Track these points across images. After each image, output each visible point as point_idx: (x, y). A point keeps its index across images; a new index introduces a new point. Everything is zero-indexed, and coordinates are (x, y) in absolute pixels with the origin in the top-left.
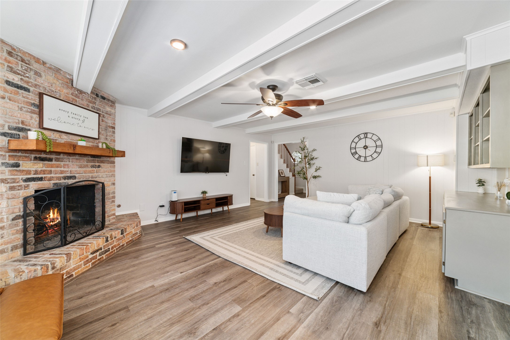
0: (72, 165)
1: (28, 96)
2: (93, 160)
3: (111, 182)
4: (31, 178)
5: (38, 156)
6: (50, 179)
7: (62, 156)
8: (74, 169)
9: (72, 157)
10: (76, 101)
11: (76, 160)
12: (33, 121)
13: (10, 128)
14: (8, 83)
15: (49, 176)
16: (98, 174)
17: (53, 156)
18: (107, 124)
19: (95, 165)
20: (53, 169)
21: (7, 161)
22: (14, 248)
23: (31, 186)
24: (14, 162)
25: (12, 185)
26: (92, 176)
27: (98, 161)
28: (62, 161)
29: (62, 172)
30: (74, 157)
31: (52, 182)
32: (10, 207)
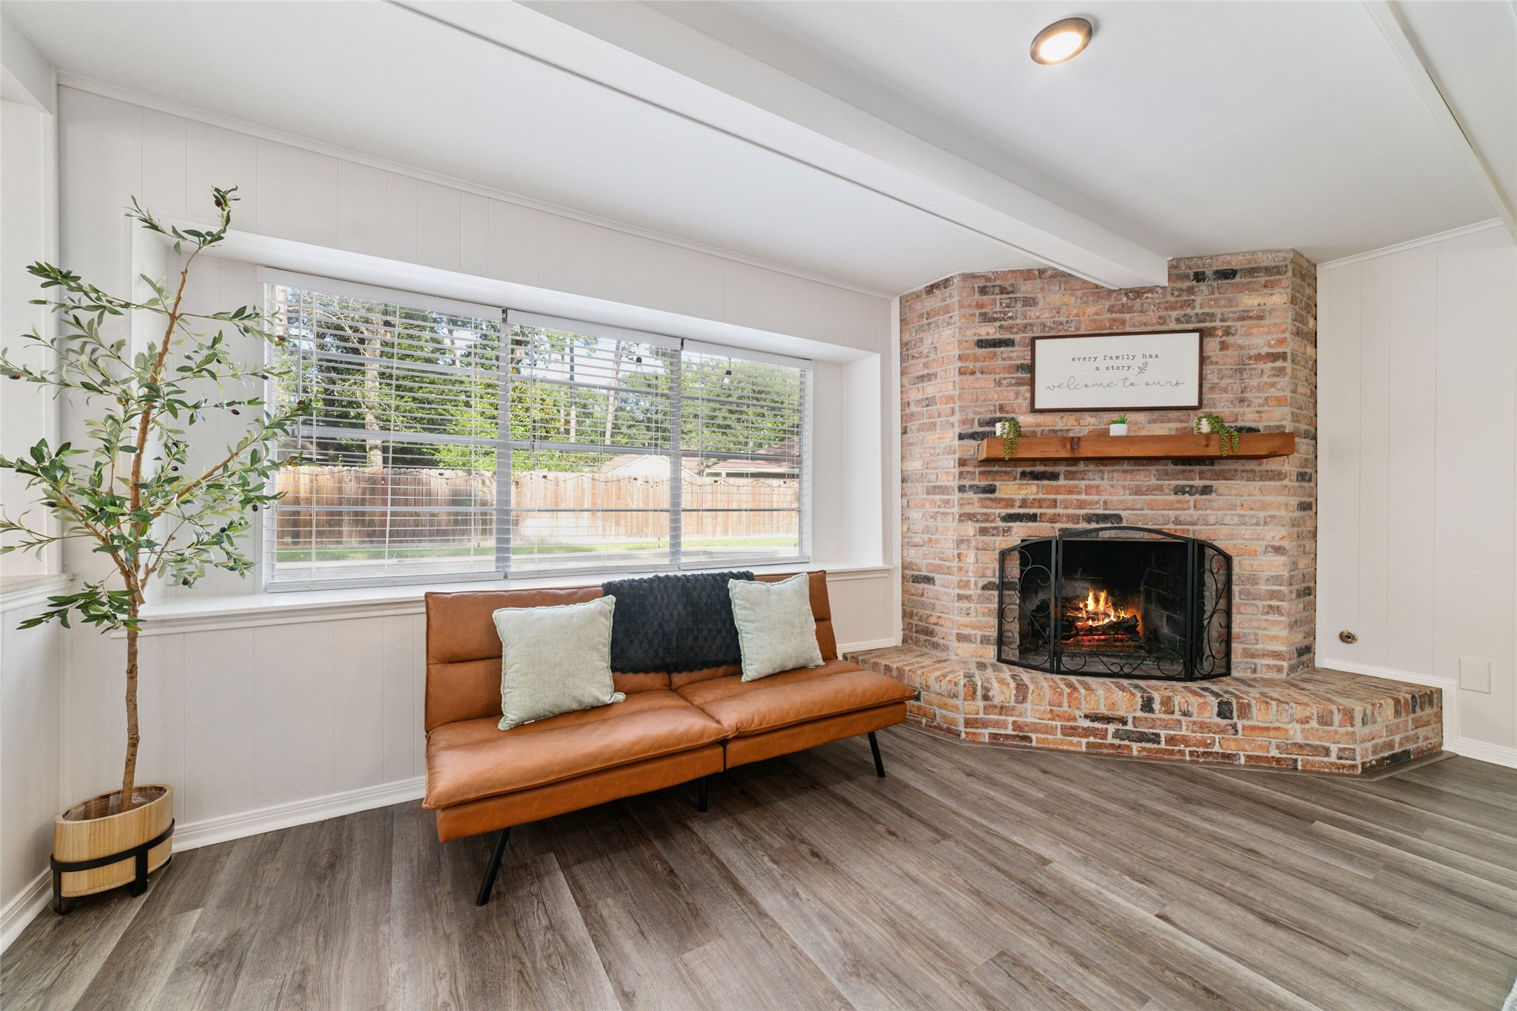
0: (1108, 487)
1: (1011, 355)
2: (1184, 471)
3: (1264, 543)
4: (1015, 514)
5: (1028, 469)
6: (1053, 519)
7: (1081, 466)
8: (1115, 498)
9: (1111, 468)
10: (1123, 322)
11: (1121, 474)
12: (1020, 401)
13: (981, 424)
14: (981, 344)
15: (1051, 511)
16: (1200, 512)
17: (1061, 469)
18: (1245, 352)
19: (1191, 487)
20: (1059, 497)
21: (976, 482)
22: (985, 640)
23: (1015, 530)
24: (986, 483)
25: (984, 525)
26: (1176, 518)
27: (1201, 473)
28: (1083, 479)
29: (1081, 505)
30: (1117, 467)
31: (1058, 526)
32: (979, 564)
